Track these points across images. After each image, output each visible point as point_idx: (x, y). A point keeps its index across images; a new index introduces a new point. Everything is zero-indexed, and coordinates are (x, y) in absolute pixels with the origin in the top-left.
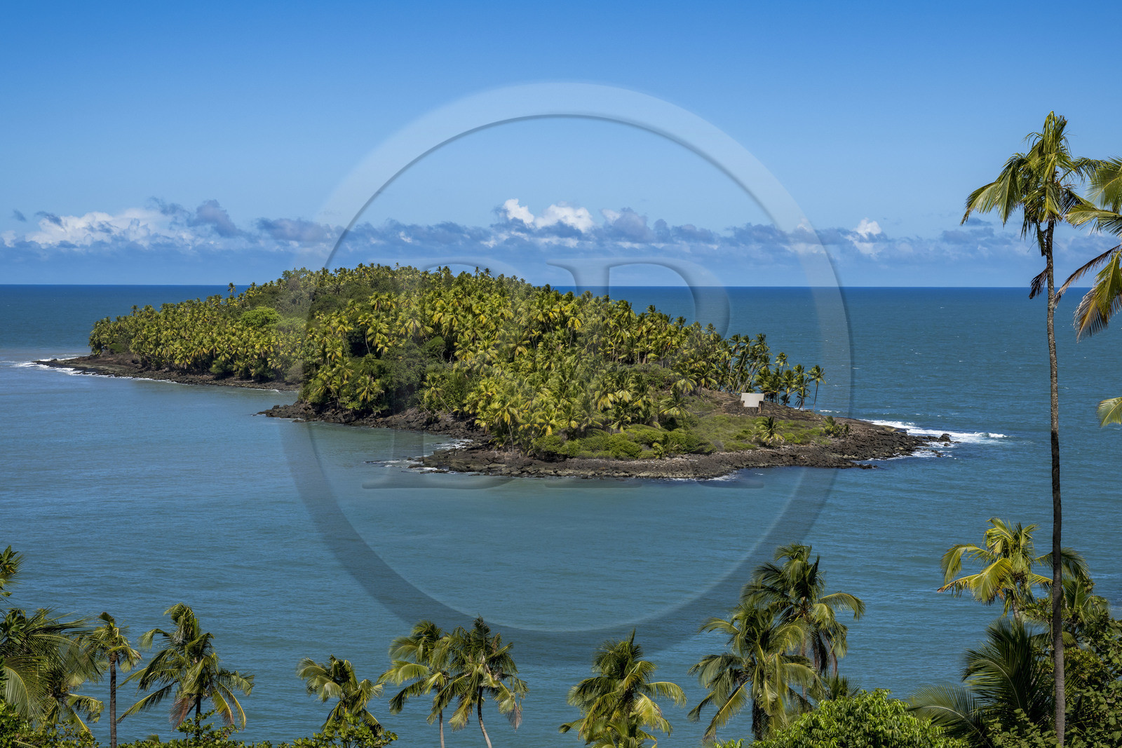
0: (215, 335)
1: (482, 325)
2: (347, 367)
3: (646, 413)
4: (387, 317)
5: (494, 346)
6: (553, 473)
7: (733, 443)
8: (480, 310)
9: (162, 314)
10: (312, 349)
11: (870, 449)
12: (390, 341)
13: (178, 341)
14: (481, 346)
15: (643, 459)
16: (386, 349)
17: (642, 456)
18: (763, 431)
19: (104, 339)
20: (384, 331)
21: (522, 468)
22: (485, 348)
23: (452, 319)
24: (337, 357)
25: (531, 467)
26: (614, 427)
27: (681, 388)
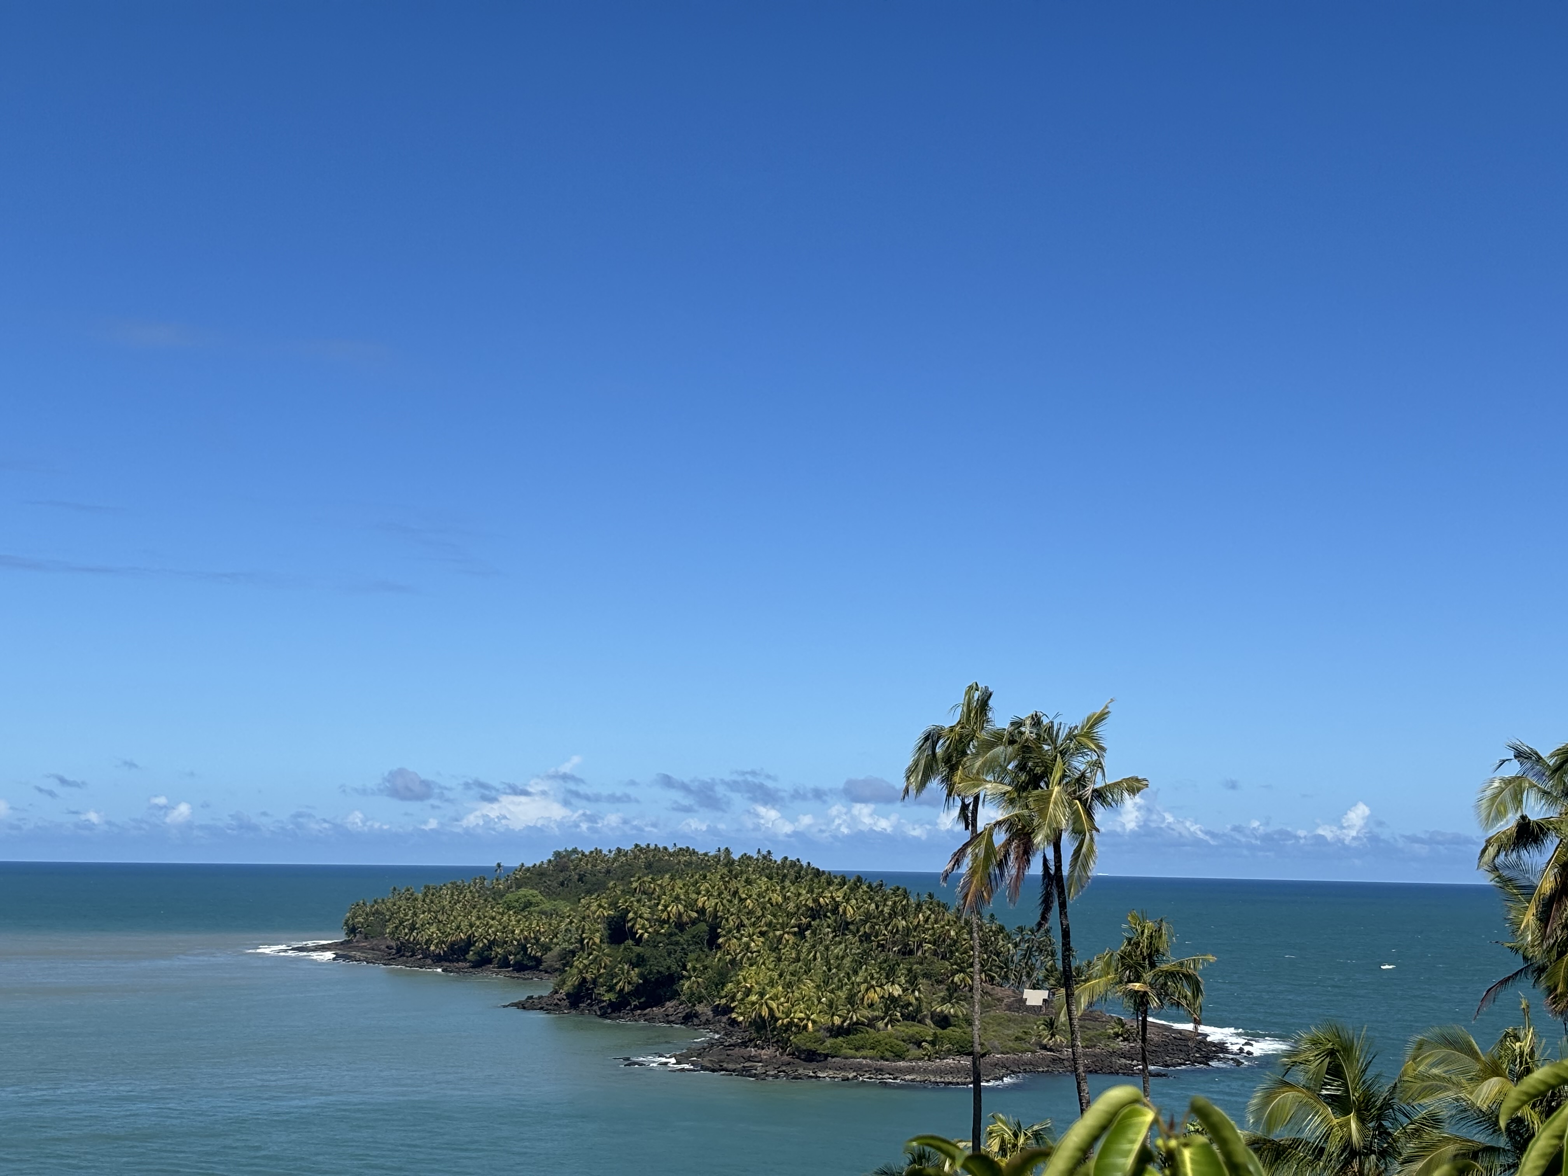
0: (474, 918)
1: (747, 911)
2: (604, 954)
3: (918, 1010)
4: (650, 900)
5: (759, 933)
6: (811, 1074)
7: (1011, 1044)
8: (747, 895)
9: (420, 896)
10: (570, 935)
11: (1163, 1054)
12: (651, 926)
13: (435, 925)
14: (746, 934)
15: (910, 1060)
16: (646, 935)
17: (909, 1057)
18: (1044, 1032)
19: (359, 922)
20: (645, 916)
21: (779, 1068)
22: (750, 936)
23: (717, 903)
24: (594, 943)
25: (789, 1067)
26: (881, 1024)
27: (959, 983)
